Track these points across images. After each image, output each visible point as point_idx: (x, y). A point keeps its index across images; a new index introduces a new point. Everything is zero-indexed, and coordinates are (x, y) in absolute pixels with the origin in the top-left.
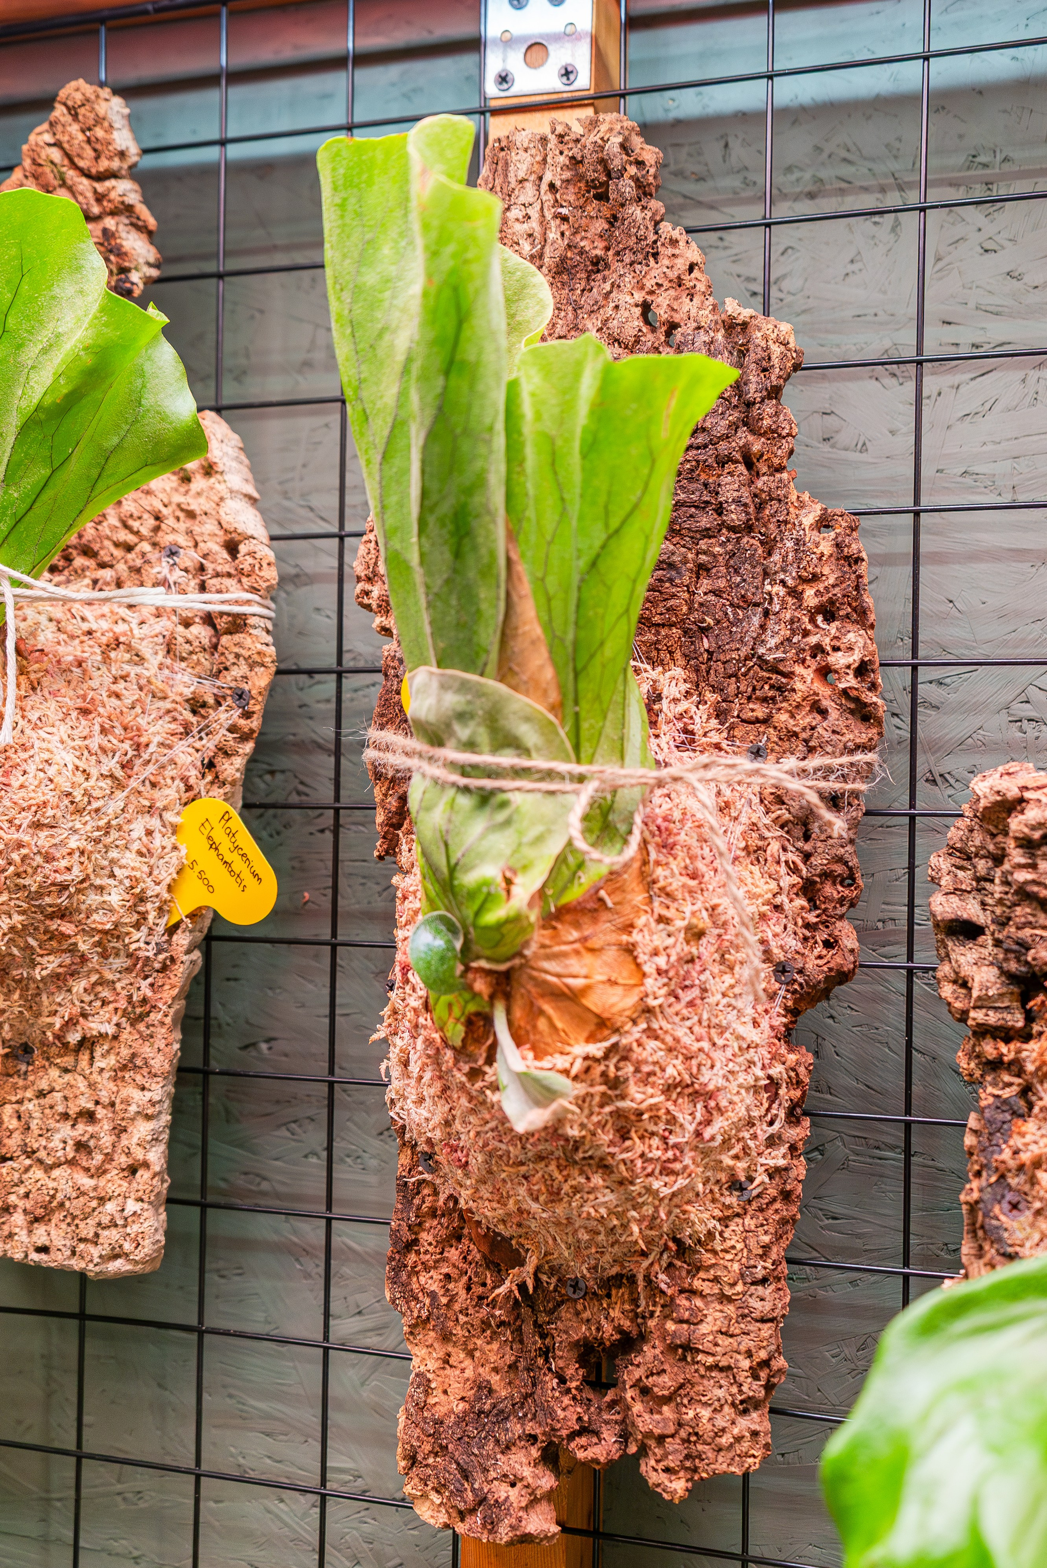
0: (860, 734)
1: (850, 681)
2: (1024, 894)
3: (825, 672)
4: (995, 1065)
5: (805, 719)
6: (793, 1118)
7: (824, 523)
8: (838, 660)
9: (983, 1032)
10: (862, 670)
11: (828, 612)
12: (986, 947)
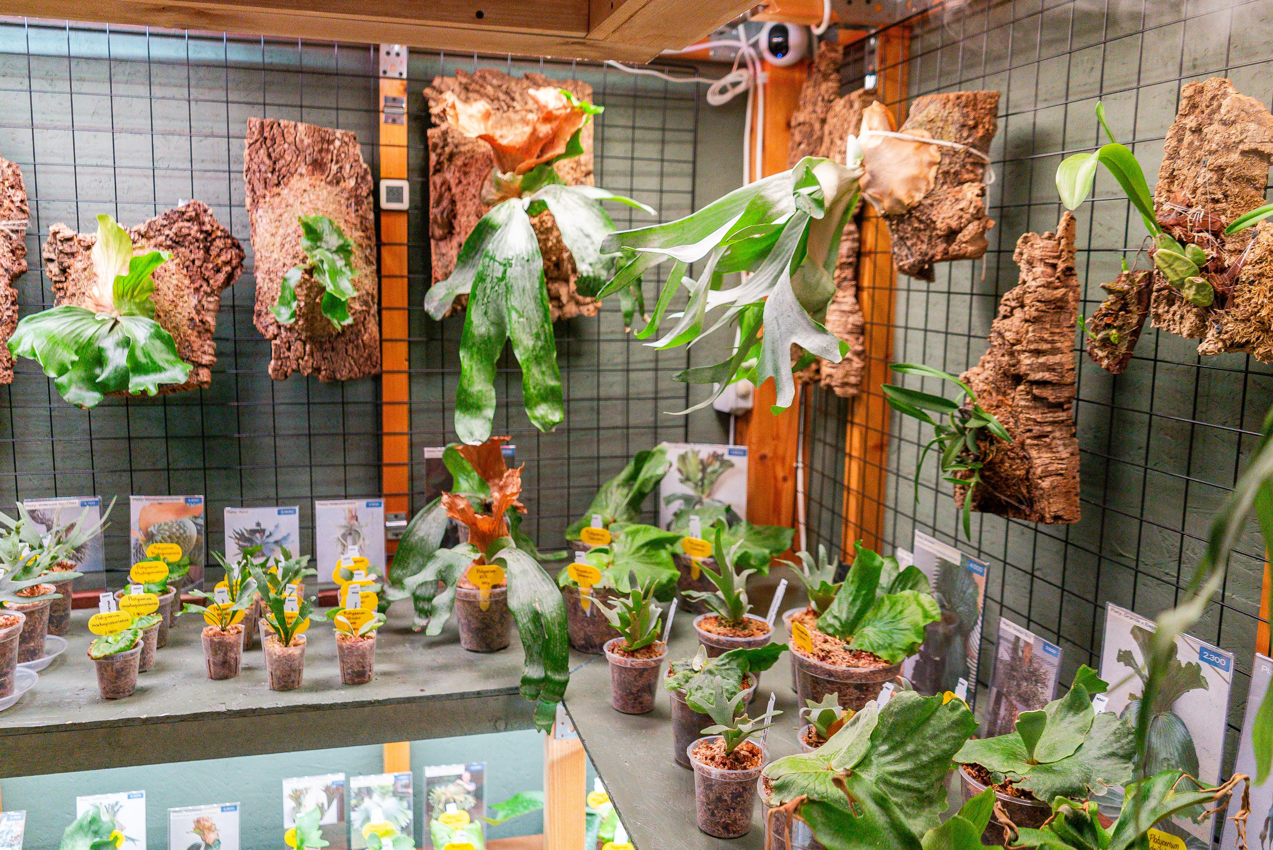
0: (23, 216)
1: (18, 204)
2: (61, 252)
3: (12, 202)
4: (59, 289)
5: (7, 213)
6: (13, 303)
7: (9, 166)
8: (15, 199)
9: (56, 282)
10: (22, 201)
11: (12, 187)
12: (56, 263)
